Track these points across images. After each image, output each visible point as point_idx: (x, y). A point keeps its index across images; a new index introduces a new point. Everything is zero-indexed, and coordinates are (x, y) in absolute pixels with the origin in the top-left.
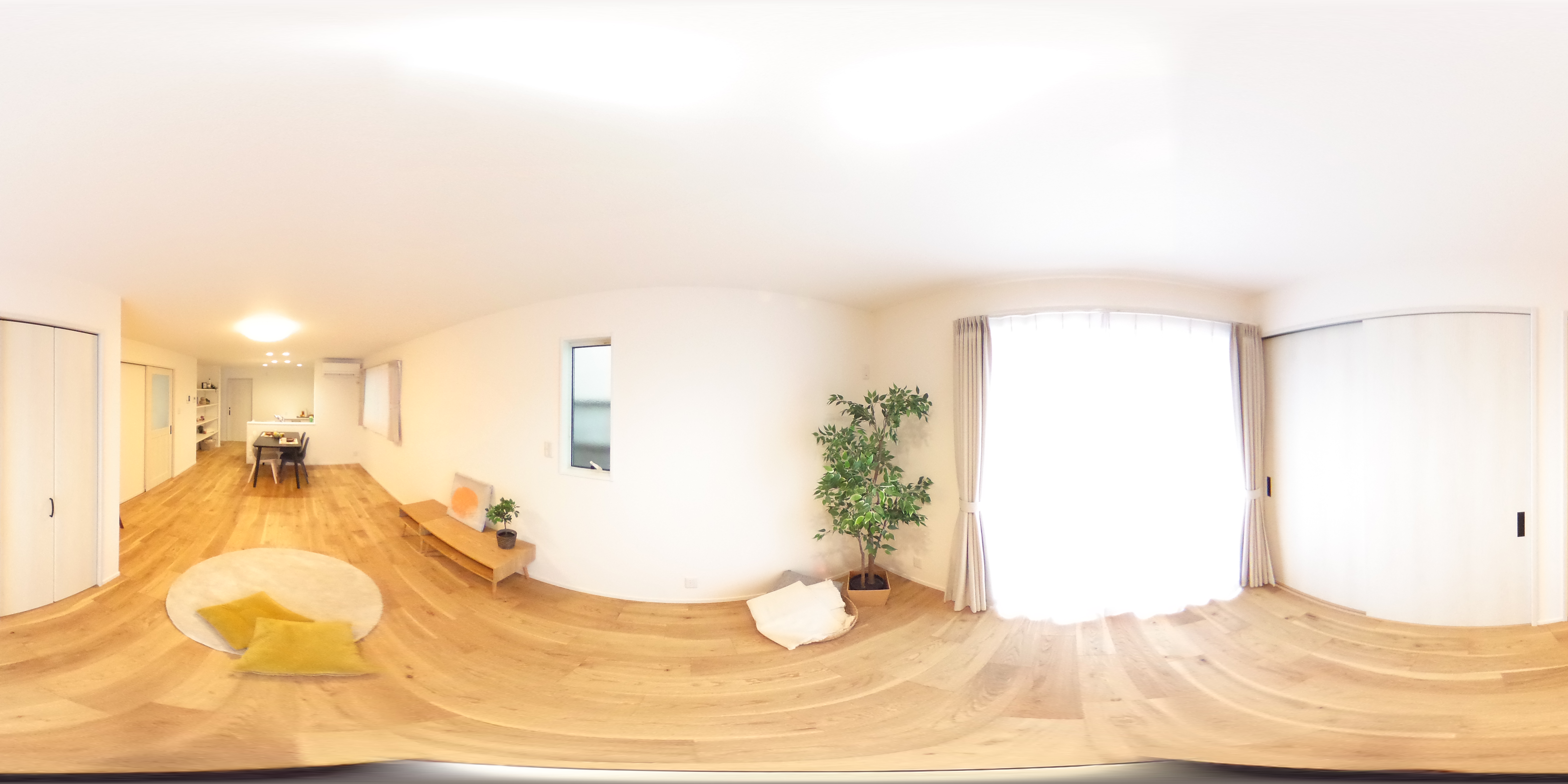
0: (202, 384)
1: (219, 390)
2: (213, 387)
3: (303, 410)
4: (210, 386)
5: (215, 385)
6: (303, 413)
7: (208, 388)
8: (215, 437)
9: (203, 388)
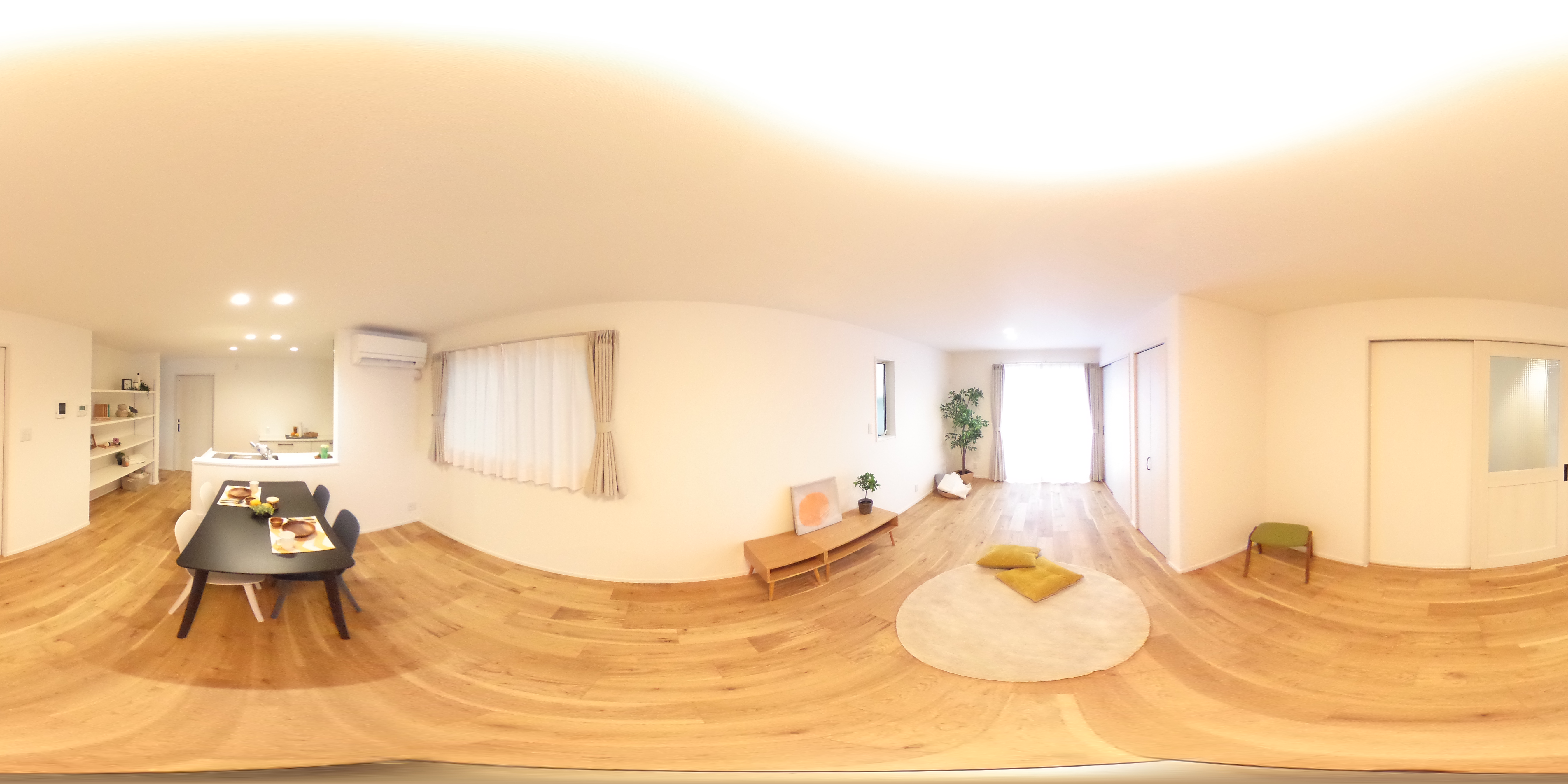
0: (123, 381)
1: (157, 392)
2: (143, 387)
3: (296, 426)
4: (137, 385)
5: (149, 384)
6: (296, 430)
7: (132, 389)
8: (149, 469)
9: (123, 389)
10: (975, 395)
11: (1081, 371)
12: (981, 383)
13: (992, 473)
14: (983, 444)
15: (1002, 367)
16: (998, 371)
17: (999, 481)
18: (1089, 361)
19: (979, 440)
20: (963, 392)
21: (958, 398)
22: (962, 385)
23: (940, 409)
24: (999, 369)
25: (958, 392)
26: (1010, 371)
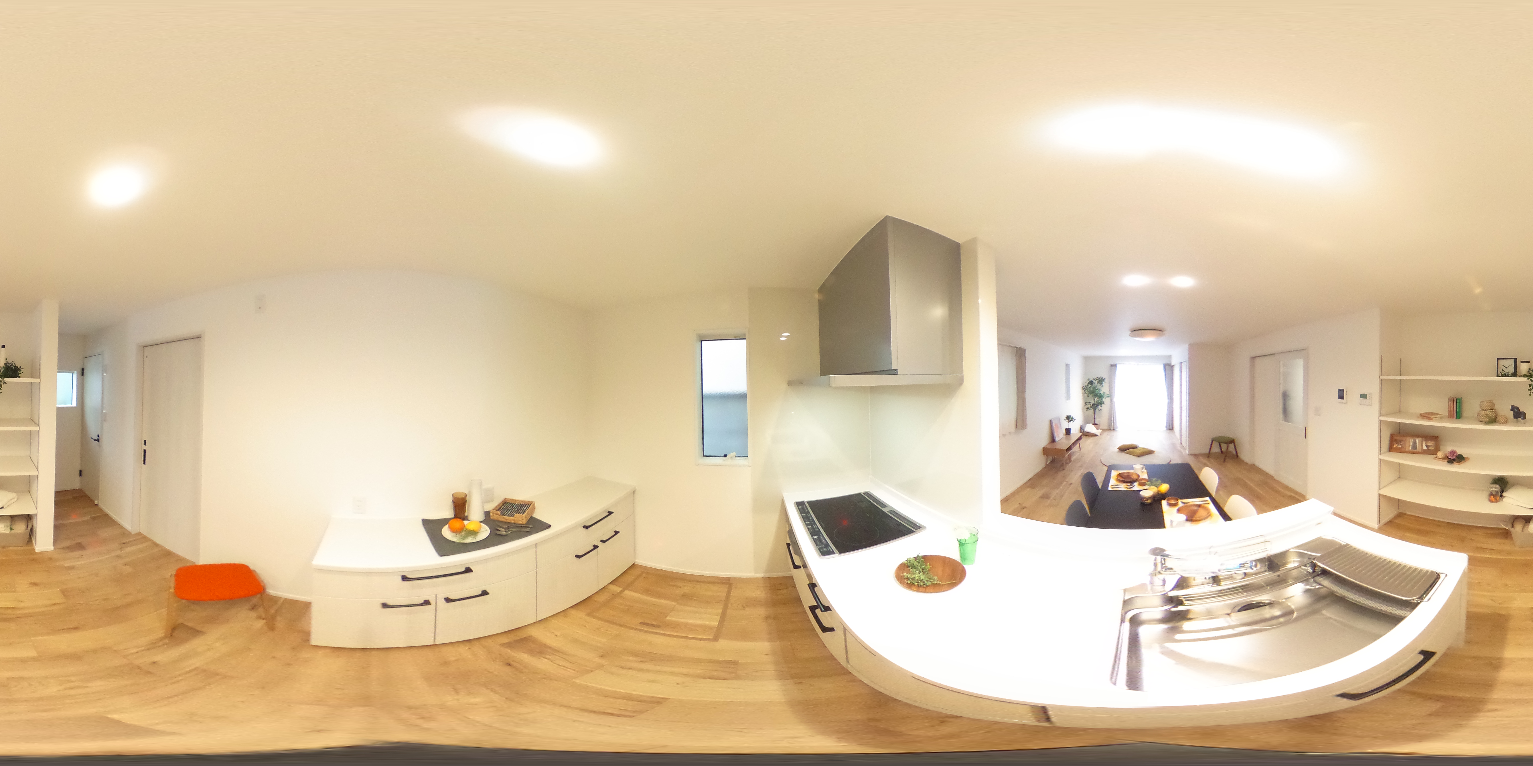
10: (1101, 381)
11: (1162, 367)
12: (1104, 374)
13: (1110, 425)
14: (1105, 408)
15: (1116, 365)
16: (1113, 368)
17: (1114, 430)
18: (1165, 362)
19: (1103, 405)
20: (1094, 379)
21: (1091, 382)
22: (1094, 375)
23: (1081, 389)
24: (1113, 366)
25: (1091, 379)
26: (1119, 367)
